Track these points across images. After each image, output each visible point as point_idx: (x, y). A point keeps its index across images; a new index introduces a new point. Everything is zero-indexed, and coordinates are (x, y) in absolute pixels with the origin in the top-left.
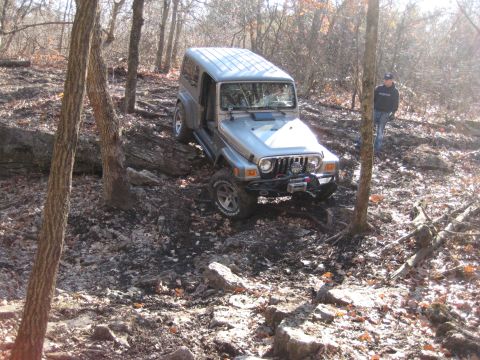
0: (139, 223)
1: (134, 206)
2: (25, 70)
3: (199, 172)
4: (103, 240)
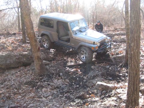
0: (53, 78)
1: (48, 72)
4: (45, 87)
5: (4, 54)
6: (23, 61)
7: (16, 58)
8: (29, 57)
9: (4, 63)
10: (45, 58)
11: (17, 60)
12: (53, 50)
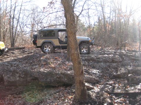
1: (90, 100)
2: (24, 50)
3: (102, 80)
5: (46, 70)
6: (64, 81)
7: (57, 77)
8: (71, 77)
9: (44, 80)
10: (88, 80)
11: (58, 79)
12: (98, 71)
